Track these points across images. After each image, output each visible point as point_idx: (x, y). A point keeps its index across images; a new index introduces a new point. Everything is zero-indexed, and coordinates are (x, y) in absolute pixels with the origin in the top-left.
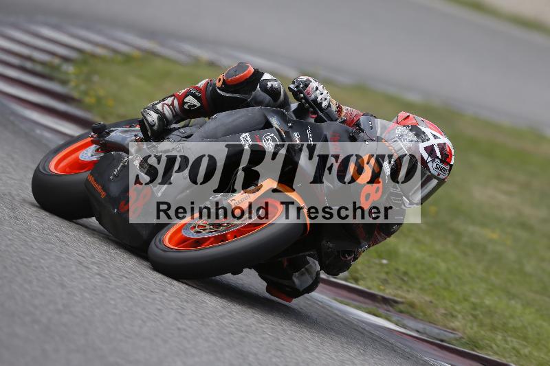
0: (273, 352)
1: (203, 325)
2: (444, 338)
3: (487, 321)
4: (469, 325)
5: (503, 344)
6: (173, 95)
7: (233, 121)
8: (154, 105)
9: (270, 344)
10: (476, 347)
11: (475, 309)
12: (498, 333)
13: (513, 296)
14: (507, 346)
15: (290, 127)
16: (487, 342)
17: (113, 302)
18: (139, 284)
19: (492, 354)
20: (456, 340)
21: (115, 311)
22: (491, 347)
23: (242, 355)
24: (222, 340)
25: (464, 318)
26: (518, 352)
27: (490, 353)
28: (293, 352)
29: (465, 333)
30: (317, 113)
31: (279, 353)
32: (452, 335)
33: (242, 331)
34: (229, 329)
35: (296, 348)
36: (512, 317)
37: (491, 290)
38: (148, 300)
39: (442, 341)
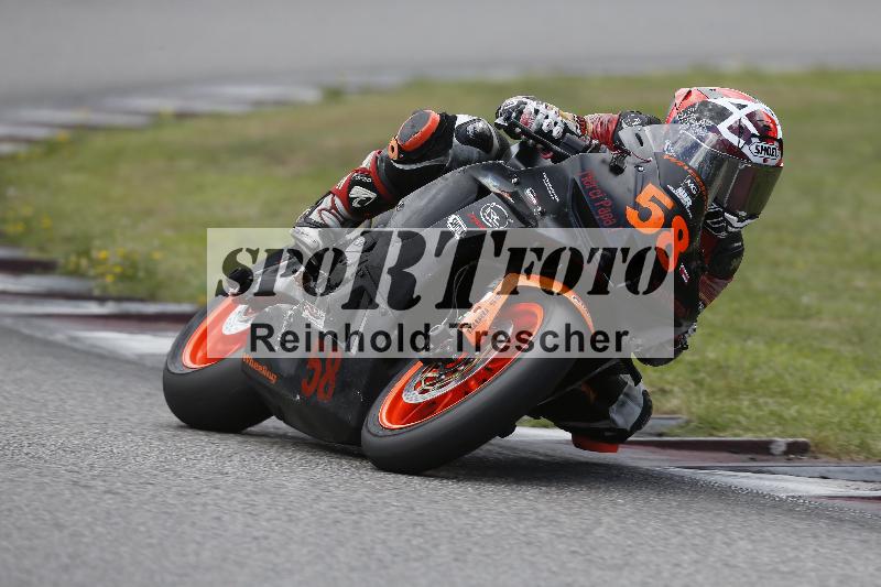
0: (410, 531)
1: (290, 521)
2: (664, 430)
3: (719, 384)
4: (694, 398)
5: (754, 413)
6: (330, 193)
7: (429, 202)
8: (306, 217)
9: (401, 520)
10: (714, 428)
11: (696, 371)
12: (741, 397)
13: (748, 334)
14: (761, 413)
15: (517, 184)
16: (730, 416)
17: (142, 529)
18: (174, 489)
19: (741, 432)
20: (681, 427)
21: (149, 541)
22: (738, 422)
23: (364, 549)
24: (326, 535)
25: (684, 391)
26: (781, 417)
27: (737, 431)
28: (439, 520)
29: (692, 413)
30: (550, 149)
31: (419, 529)
32: (673, 422)
33: (353, 513)
34: (330, 516)
35: (442, 514)
36: (755, 366)
37: (711, 335)
38: (194, 508)
39: (660, 435)
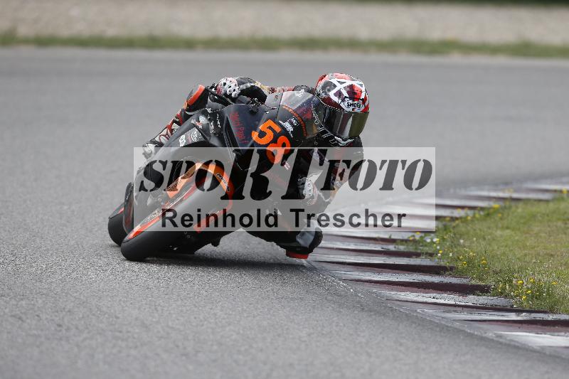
6: (167, 127)
15: (209, 119)
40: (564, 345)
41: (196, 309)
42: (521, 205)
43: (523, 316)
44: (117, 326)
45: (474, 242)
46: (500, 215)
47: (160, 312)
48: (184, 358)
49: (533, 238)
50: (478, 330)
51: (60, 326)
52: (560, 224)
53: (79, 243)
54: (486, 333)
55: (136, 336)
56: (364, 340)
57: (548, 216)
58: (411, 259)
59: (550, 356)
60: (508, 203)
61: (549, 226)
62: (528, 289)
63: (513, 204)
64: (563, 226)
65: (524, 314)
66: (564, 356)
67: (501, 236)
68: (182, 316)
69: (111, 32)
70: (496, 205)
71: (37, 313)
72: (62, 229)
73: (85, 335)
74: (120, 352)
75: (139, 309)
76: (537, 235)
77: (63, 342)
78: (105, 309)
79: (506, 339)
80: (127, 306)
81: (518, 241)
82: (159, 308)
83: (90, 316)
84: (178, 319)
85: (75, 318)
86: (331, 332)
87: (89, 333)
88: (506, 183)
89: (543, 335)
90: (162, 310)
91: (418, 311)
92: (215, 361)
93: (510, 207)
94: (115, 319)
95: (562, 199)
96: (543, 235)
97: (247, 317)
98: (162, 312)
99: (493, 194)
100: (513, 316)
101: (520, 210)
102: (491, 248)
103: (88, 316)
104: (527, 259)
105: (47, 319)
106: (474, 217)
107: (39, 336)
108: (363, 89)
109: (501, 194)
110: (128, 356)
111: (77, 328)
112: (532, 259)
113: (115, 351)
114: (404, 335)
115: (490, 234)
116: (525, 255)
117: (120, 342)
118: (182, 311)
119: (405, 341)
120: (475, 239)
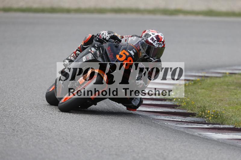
6: (73, 53)
15: (96, 50)
40: (227, 138)
41: (71, 123)
42: (208, 79)
43: (210, 126)
44: (38, 130)
45: (189, 95)
46: (200, 83)
47: (56, 124)
48: (66, 143)
49: (214, 93)
50: (191, 132)
51: (14, 130)
52: (225, 87)
53: (22, 95)
54: (194, 133)
55: (46, 134)
56: (142, 136)
57: (220, 83)
58: (162, 102)
59: (222, 143)
60: (203, 78)
61: (221, 88)
62: (212, 114)
63: (205, 78)
64: (227, 88)
65: (210, 125)
66: (227, 143)
67: (201, 92)
68: (66, 126)
69: (35, 6)
70: (198, 79)
71: (4, 125)
72: (15, 89)
73: (24, 134)
74: (39, 141)
75: (47, 123)
76: (216, 92)
77: (15, 137)
78: (33, 123)
79: (202, 135)
80: (42, 122)
81: (207, 94)
82: (56, 123)
83: (27, 126)
84: (64, 127)
85: (20, 127)
86: (129, 132)
87: (26, 133)
88: (202, 70)
89: (219, 134)
90: (57, 123)
91: (166, 123)
92: (79, 145)
93: (204, 80)
94: (37, 127)
95: (226, 76)
96: (218, 91)
97: (93, 126)
98: (57, 124)
99: (197, 74)
100: (206, 126)
101: (208, 81)
102: (196, 97)
103: (26, 126)
104: (212, 102)
105: (8, 127)
106: (189, 84)
107: (5, 134)
108: (163, 37)
109: (200, 74)
110: (43, 143)
111: (21, 131)
112: (213, 102)
113: (37, 141)
114: (159, 134)
115: (196, 91)
116: (211, 100)
117: (39, 137)
118: (65, 124)
119: (160, 136)
120: (189, 93)
